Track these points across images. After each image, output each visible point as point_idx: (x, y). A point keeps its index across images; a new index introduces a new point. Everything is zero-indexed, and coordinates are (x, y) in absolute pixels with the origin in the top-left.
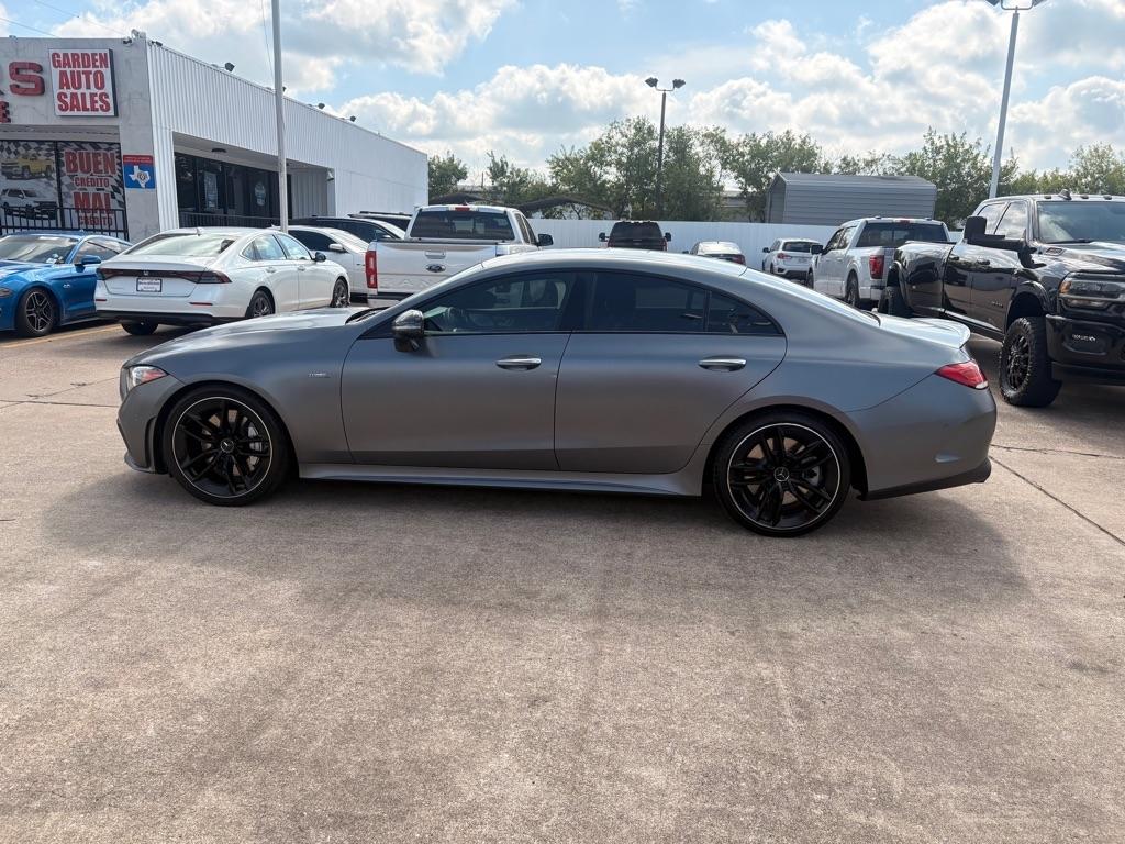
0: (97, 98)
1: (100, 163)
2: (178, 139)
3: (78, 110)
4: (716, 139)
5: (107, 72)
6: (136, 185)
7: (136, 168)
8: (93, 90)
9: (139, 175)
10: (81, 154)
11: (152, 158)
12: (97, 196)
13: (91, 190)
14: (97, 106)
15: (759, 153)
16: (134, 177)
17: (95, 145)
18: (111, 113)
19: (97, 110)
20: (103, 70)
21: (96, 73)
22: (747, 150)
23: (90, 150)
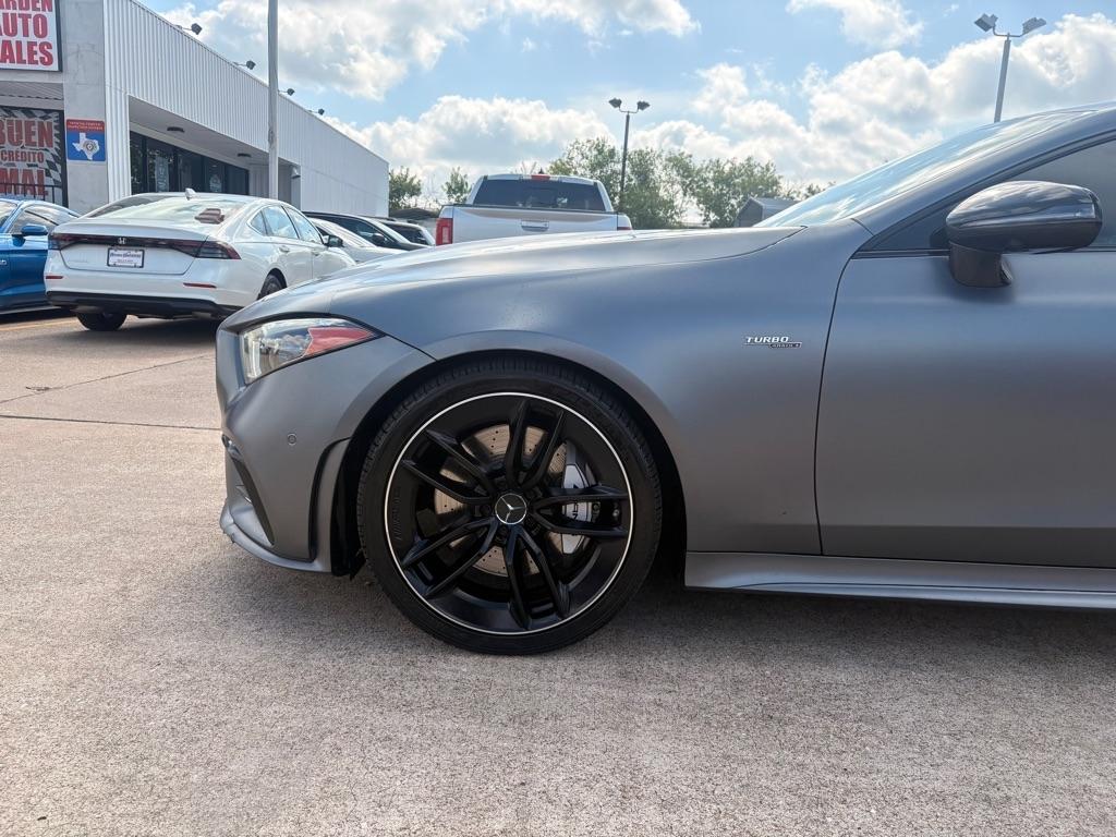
0: (36, 48)
1: (34, 133)
2: (137, 110)
3: (12, 61)
4: (680, 165)
5: (51, 17)
6: (81, 156)
7: (82, 136)
8: (32, 37)
9: (86, 145)
10: (10, 122)
11: (103, 124)
12: (27, 173)
13: (21, 166)
14: (36, 58)
15: (723, 179)
16: (79, 147)
17: (28, 111)
18: (54, 66)
19: (36, 63)
20: (46, 14)
21: (36, 17)
22: (711, 175)
23: (22, 117)
